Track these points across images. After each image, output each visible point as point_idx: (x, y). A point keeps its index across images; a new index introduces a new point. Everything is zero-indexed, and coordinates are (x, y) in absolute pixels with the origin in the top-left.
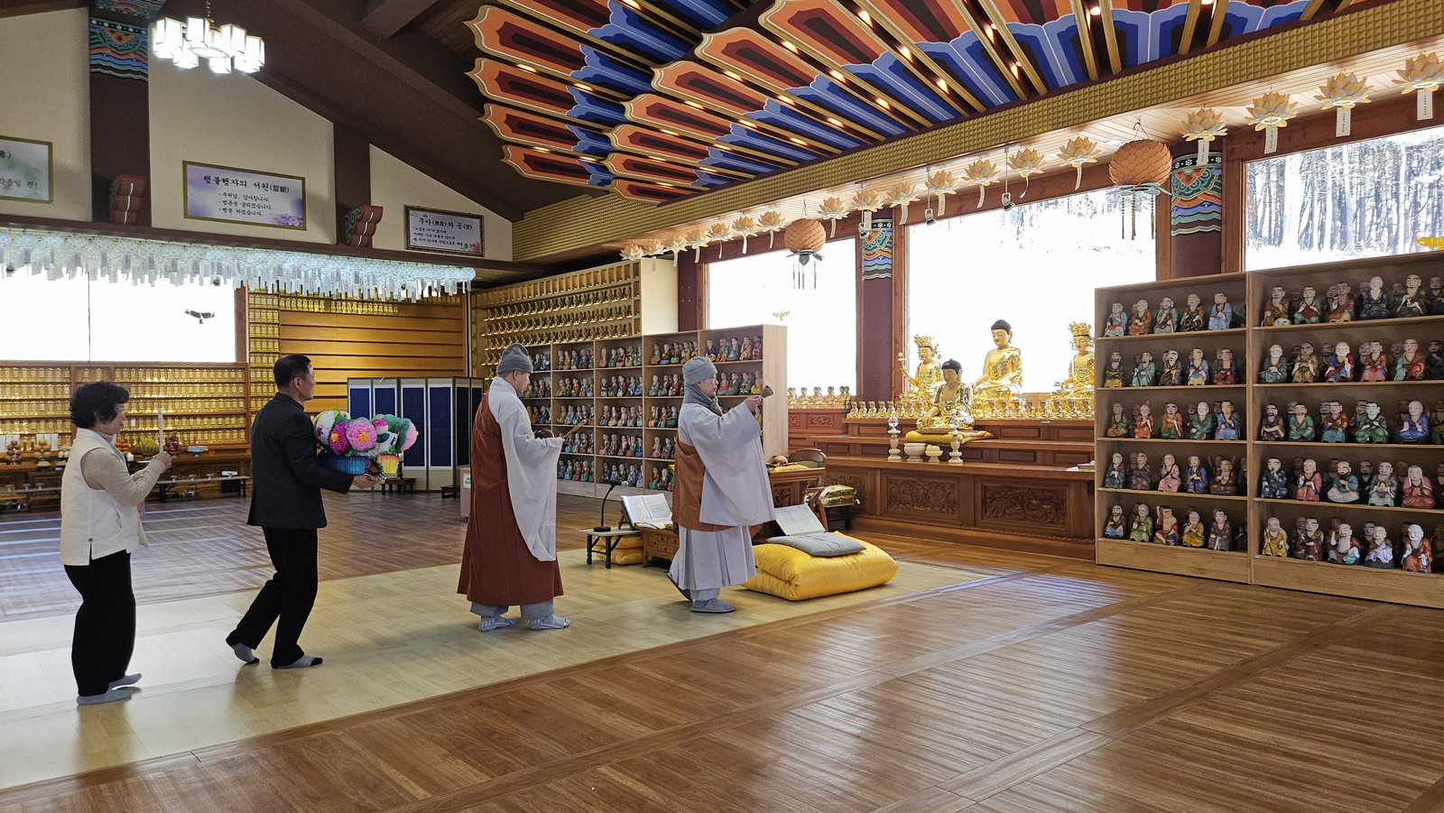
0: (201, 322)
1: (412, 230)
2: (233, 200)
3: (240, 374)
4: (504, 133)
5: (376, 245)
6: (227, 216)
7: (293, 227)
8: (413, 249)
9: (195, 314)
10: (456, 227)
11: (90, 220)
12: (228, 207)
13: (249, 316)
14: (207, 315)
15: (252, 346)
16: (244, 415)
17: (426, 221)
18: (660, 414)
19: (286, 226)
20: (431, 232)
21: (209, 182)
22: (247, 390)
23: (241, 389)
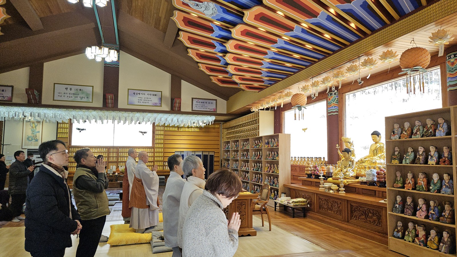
0: (143, 134)
1: (194, 105)
2: (141, 99)
3: (153, 149)
4: (208, 72)
5: (182, 110)
6: (139, 104)
7: (158, 106)
8: (194, 111)
9: (141, 132)
10: (208, 104)
11: (102, 107)
12: (140, 101)
13: (156, 132)
14: (145, 133)
15: (156, 141)
16: (153, 162)
17: (198, 102)
18: (255, 166)
19: (156, 106)
20: (200, 106)
21: (134, 94)
22: (154, 155)
23: (153, 154)
